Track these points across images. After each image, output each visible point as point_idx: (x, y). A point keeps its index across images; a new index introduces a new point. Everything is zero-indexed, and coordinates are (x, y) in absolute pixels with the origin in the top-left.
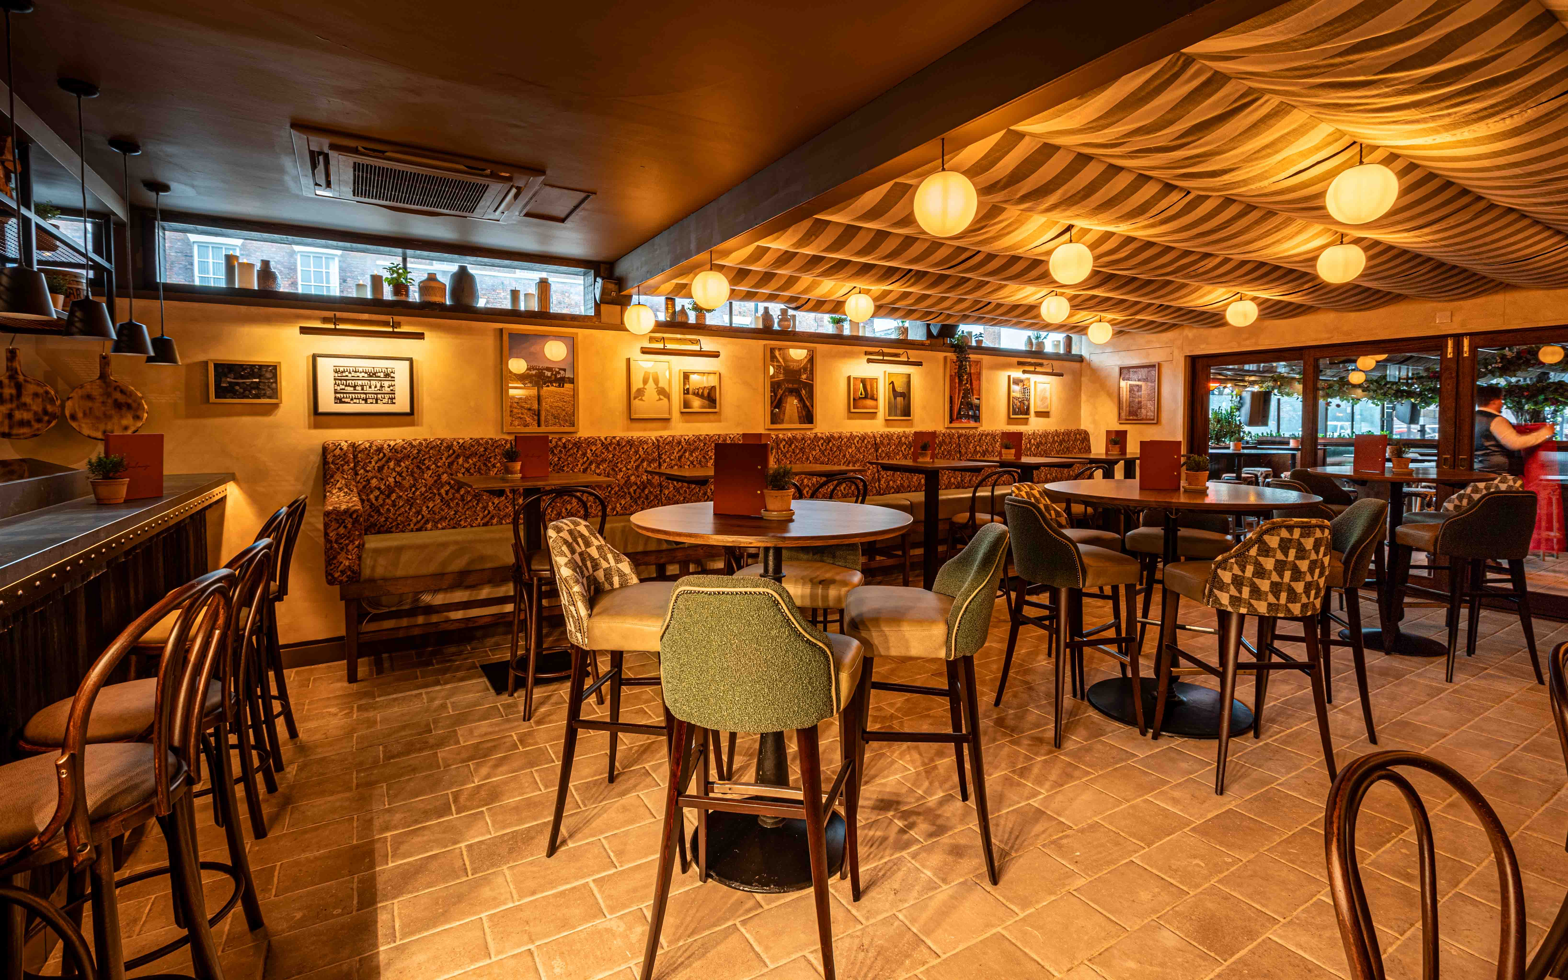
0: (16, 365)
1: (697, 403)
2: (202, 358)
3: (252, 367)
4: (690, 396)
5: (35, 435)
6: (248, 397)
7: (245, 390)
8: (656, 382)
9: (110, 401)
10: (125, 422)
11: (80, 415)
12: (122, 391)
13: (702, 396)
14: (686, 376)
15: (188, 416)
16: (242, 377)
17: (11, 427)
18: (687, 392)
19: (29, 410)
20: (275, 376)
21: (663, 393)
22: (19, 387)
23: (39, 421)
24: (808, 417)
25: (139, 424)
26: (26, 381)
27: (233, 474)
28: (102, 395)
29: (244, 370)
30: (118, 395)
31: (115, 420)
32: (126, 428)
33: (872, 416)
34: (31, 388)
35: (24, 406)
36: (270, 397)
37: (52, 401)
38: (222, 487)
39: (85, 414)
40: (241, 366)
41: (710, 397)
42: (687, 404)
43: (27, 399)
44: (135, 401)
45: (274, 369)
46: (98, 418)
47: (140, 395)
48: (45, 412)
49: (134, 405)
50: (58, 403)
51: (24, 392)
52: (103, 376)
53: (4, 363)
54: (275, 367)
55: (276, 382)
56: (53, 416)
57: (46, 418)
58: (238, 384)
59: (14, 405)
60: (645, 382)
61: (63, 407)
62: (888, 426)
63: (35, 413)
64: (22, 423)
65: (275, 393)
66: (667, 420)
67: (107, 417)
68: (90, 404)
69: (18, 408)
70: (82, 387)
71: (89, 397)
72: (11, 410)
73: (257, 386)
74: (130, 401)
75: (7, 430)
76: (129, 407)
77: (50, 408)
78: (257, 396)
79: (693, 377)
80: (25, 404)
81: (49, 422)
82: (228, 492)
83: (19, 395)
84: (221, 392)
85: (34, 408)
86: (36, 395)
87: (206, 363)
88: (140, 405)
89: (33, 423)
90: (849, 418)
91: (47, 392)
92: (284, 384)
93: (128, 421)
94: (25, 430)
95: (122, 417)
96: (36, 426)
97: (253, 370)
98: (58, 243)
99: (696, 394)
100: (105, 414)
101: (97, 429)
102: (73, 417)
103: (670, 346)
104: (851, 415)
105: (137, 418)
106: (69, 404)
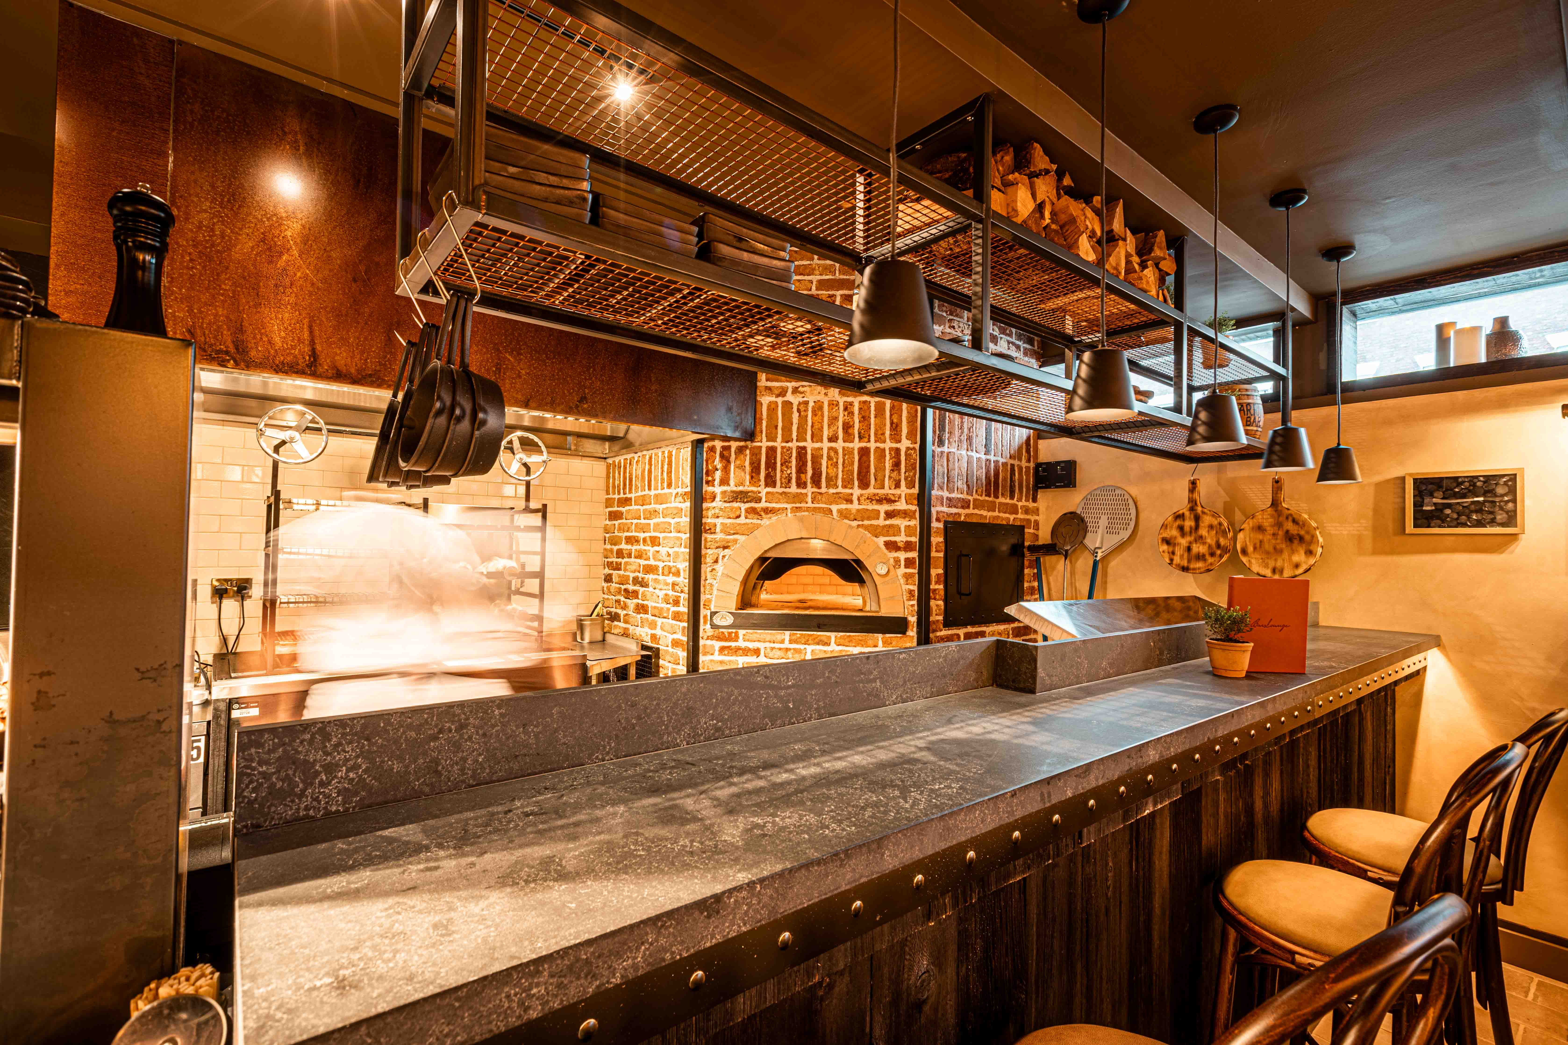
0: (1196, 495)
2: (1398, 472)
3: (1473, 479)
5: (1209, 570)
6: (1464, 525)
7: (1459, 514)
9: (1281, 533)
10: (1296, 558)
11: (1250, 549)
12: (1295, 521)
15: (1375, 552)
16: (1456, 495)
17: (1189, 561)
19: (1204, 543)
20: (1513, 491)
22: (1197, 519)
23: (1212, 554)
25: (1312, 561)
26: (1203, 513)
27: (1438, 637)
28: (1272, 526)
29: (1459, 484)
30: (1289, 526)
31: (1286, 555)
32: (1297, 566)
34: (1207, 520)
35: (1200, 539)
36: (1503, 525)
37: (1224, 533)
38: (1420, 656)
39: (1255, 548)
40: (1456, 479)
43: (1203, 532)
44: (1308, 532)
45: (1512, 480)
46: (1268, 553)
47: (1314, 524)
48: (1218, 546)
49: (1307, 538)
50: (1230, 535)
51: (1201, 524)
52: (1275, 504)
53: (1186, 493)
54: (1513, 478)
55: (1514, 501)
56: (1225, 550)
57: (1219, 552)
58: (1449, 506)
59: (1192, 538)
61: (1235, 539)
63: (1210, 546)
64: (1200, 557)
65: (1511, 519)
67: (1278, 551)
68: (1261, 537)
69: (1196, 541)
70: (1253, 516)
71: (1260, 528)
72: (1190, 543)
73: (1479, 508)
74: (1302, 533)
75: (1186, 564)
76: (1301, 539)
77: (1222, 542)
78: (1479, 524)
80: (1201, 537)
81: (1221, 556)
82: (1429, 663)
83: (1197, 527)
84: (1423, 519)
85: (1209, 541)
86: (1211, 527)
87: (1403, 479)
88: (1313, 536)
89: (1207, 557)
91: (1220, 524)
92: (1527, 502)
93: (1299, 556)
94: (1200, 565)
95: (1293, 552)
96: (1210, 560)
97: (1474, 485)
98: (1232, 356)
100: (1275, 549)
101: (1266, 566)
102: (1244, 552)
105: (1310, 553)
106: (1240, 536)
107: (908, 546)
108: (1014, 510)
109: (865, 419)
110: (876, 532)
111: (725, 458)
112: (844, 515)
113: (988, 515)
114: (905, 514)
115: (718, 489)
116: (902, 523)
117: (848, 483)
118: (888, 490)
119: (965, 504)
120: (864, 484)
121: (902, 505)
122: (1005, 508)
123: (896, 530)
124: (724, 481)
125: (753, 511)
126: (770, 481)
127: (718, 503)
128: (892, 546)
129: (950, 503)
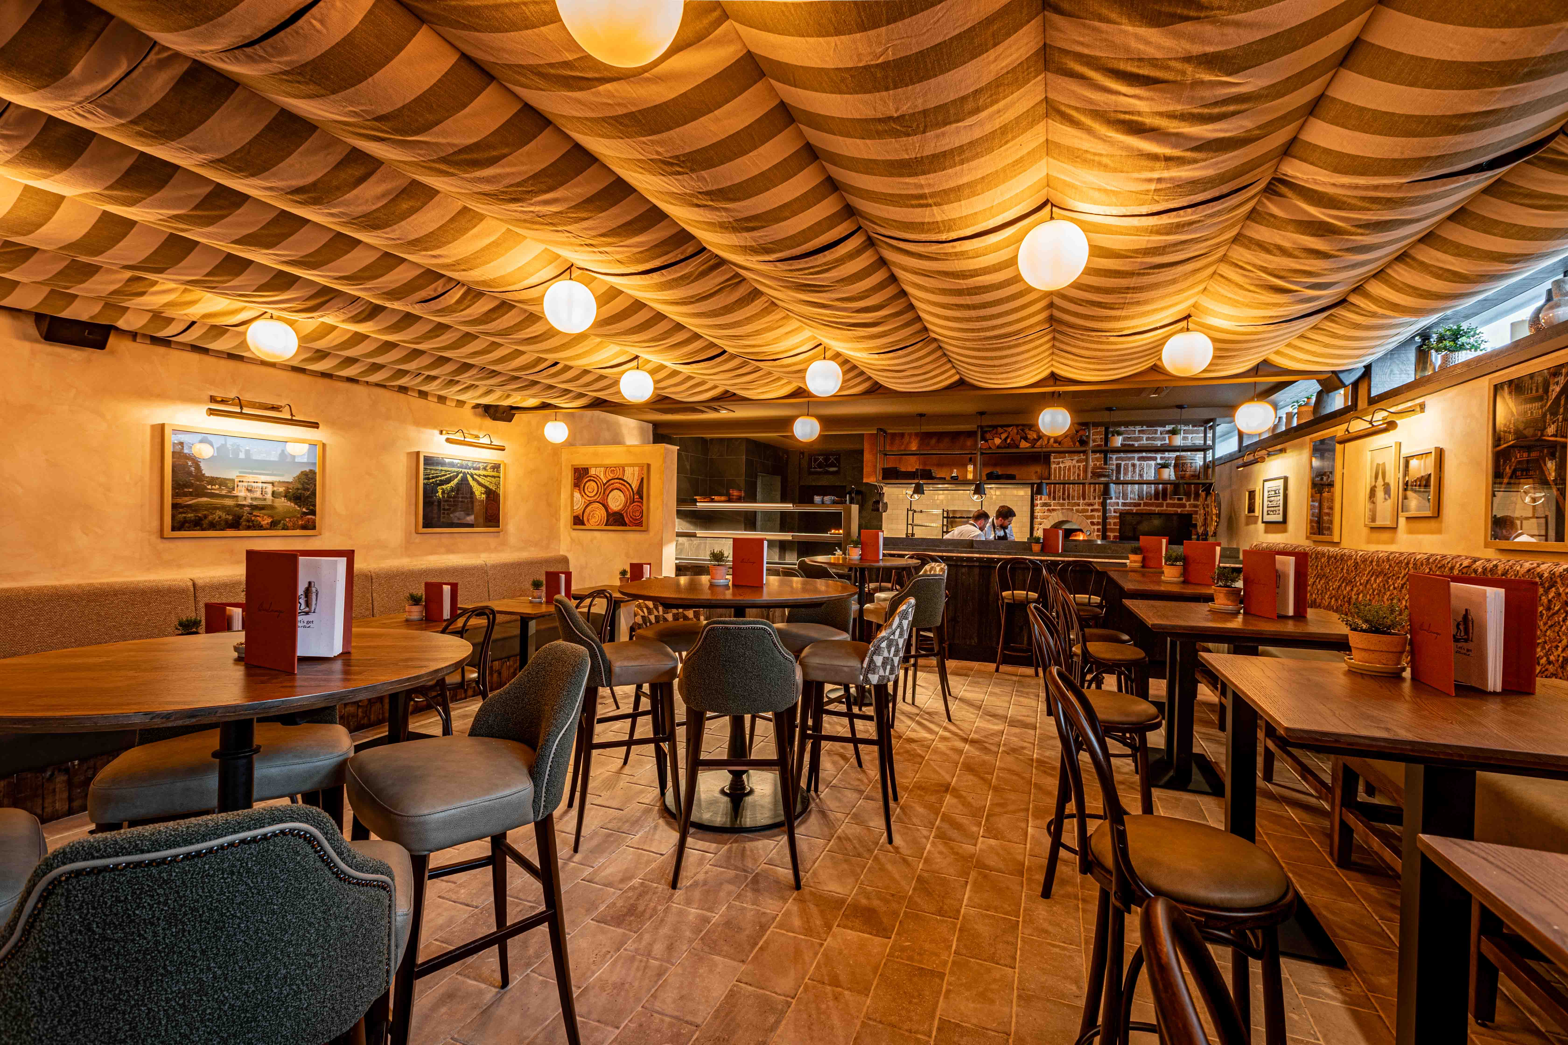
107: (1098, 524)
110: (1087, 517)
112: (1077, 511)
113: (1157, 509)
116: (1096, 514)
117: (1079, 498)
118: (1092, 501)
120: (1084, 499)
121: (1096, 507)
124: (1040, 499)
125: (1050, 510)
126: (1054, 499)
128: (1092, 523)
129: (1124, 504)
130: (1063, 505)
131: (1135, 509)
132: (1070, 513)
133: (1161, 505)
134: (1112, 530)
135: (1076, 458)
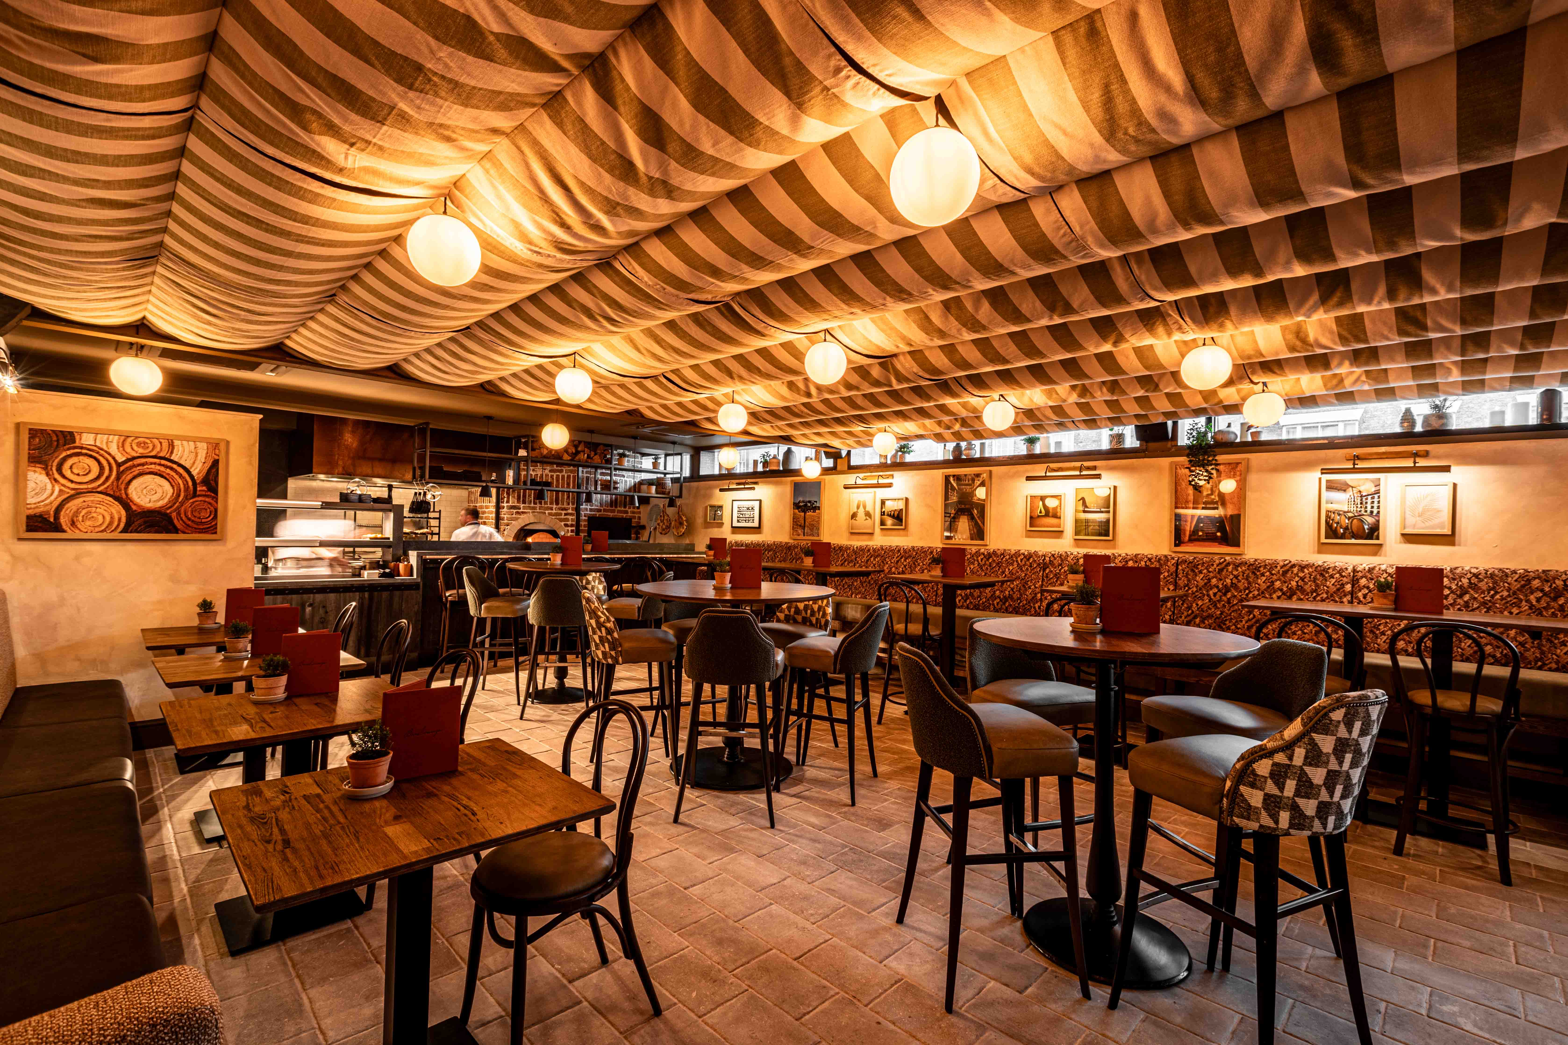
1: (889, 522)
4: (885, 517)
8: (865, 507)
13: (893, 517)
14: (883, 502)
18: (883, 513)
21: (868, 514)
24: (979, 533)
33: (1059, 534)
41: (898, 517)
42: (882, 523)
60: (858, 507)
62: (1078, 546)
66: (872, 534)
79: (887, 503)
90: (1028, 536)
99: (889, 515)
103: (881, 481)
104: (1030, 534)
107: (572, 526)
108: (626, 512)
109: (558, 481)
110: (561, 520)
111: (508, 494)
112: (550, 514)
113: (611, 515)
114: (571, 514)
115: (505, 505)
116: (570, 517)
117: (551, 503)
118: (565, 506)
119: (599, 511)
120: (557, 504)
121: (570, 511)
122: (619, 512)
123: (567, 520)
124: (508, 502)
125: (517, 513)
126: (524, 502)
127: (505, 510)
128: (566, 525)
129: (591, 510)
130: (534, 508)
131: (598, 514)
132: (543, 516)
133: (613, 511)
134: (583, 531)
135: (549, 468)
